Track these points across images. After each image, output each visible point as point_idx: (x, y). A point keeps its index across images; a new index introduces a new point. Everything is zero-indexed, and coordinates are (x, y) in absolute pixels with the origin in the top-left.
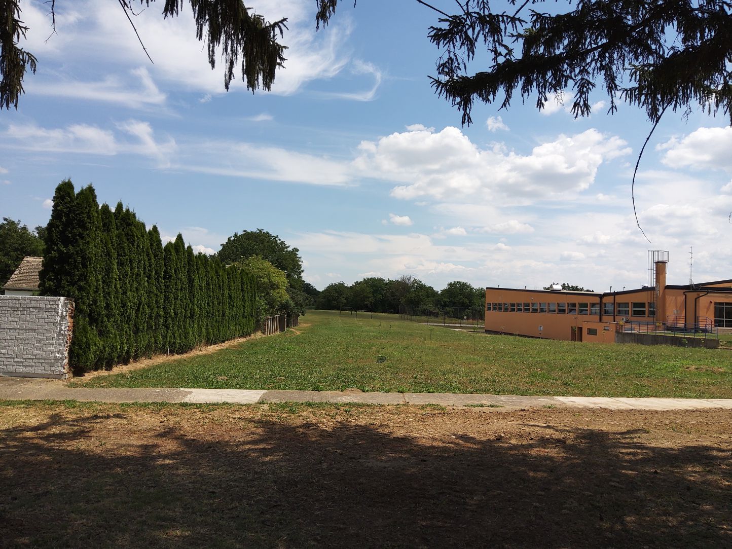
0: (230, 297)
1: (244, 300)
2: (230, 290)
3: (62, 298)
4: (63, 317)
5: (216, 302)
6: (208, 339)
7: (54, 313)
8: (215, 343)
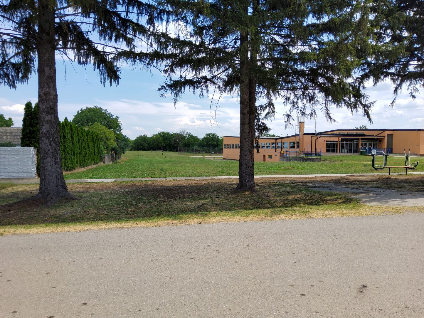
0: (88, 145)
1: (94, 146)
2: (88, 142)
3: (32, 148)
4: (33, 155)
5: (83, 148)
6: (81, 165)
7: (30, 154)
8: (83, 167)
